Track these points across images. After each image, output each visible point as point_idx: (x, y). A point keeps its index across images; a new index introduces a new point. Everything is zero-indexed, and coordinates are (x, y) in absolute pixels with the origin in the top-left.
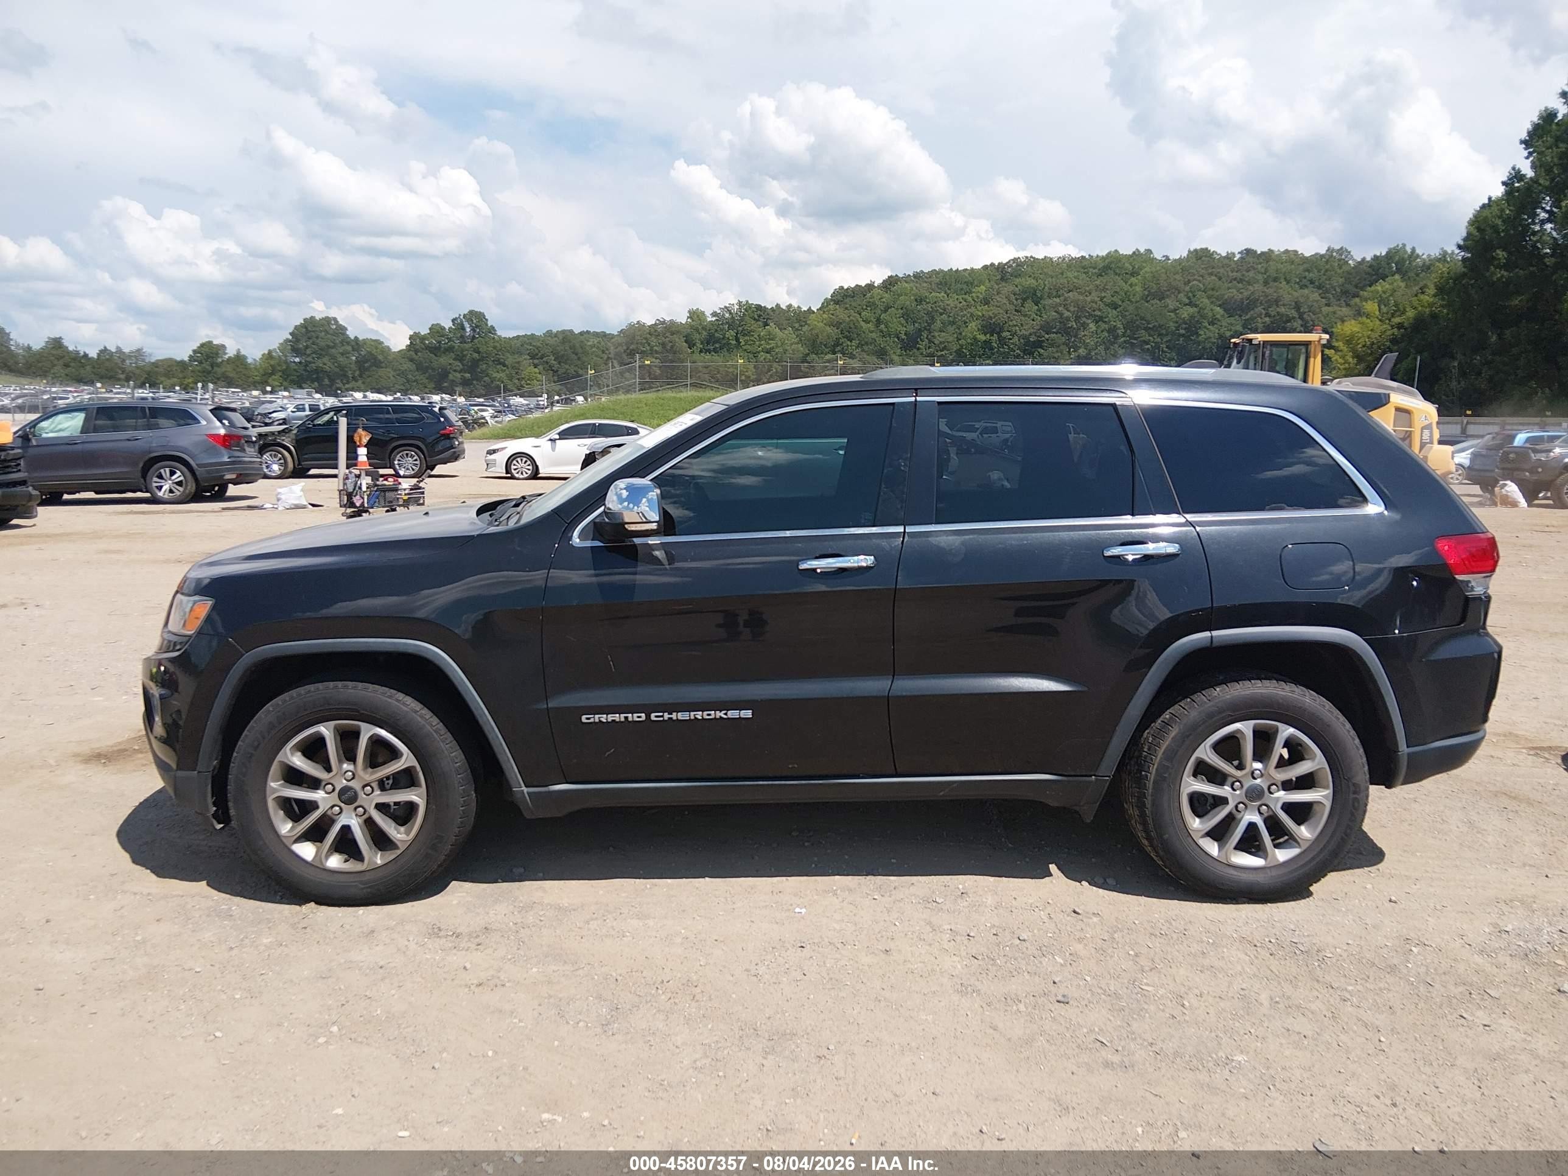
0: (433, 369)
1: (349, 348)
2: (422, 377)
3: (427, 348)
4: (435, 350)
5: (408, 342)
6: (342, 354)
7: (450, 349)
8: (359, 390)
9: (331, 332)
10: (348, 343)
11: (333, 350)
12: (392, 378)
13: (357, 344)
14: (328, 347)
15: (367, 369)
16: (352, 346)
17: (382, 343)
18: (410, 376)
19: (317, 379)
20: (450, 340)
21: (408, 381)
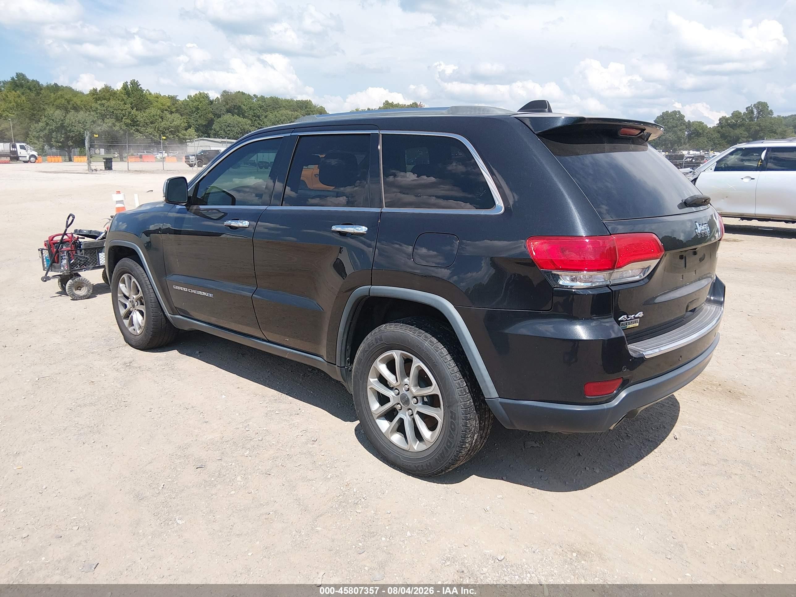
0: (731, 137)
1: (684, 127)
2: (723, 141)
3: (729, 125)
4: (733, 126)
5: (718, 122)
6: (680, 130)
7: (742, 125)
8: (686, 149)
9: (676, 119)
10: (684, 124)
11: (675, 129)
12: (706, 143)
13: (689, 125)
14: (674, 127)
15: (693, 138)
16: (686, 126)
17: (703, 123)
18: (716, 141)
19: (665, 145)
20: (743, 119)
21: (715, 144)
